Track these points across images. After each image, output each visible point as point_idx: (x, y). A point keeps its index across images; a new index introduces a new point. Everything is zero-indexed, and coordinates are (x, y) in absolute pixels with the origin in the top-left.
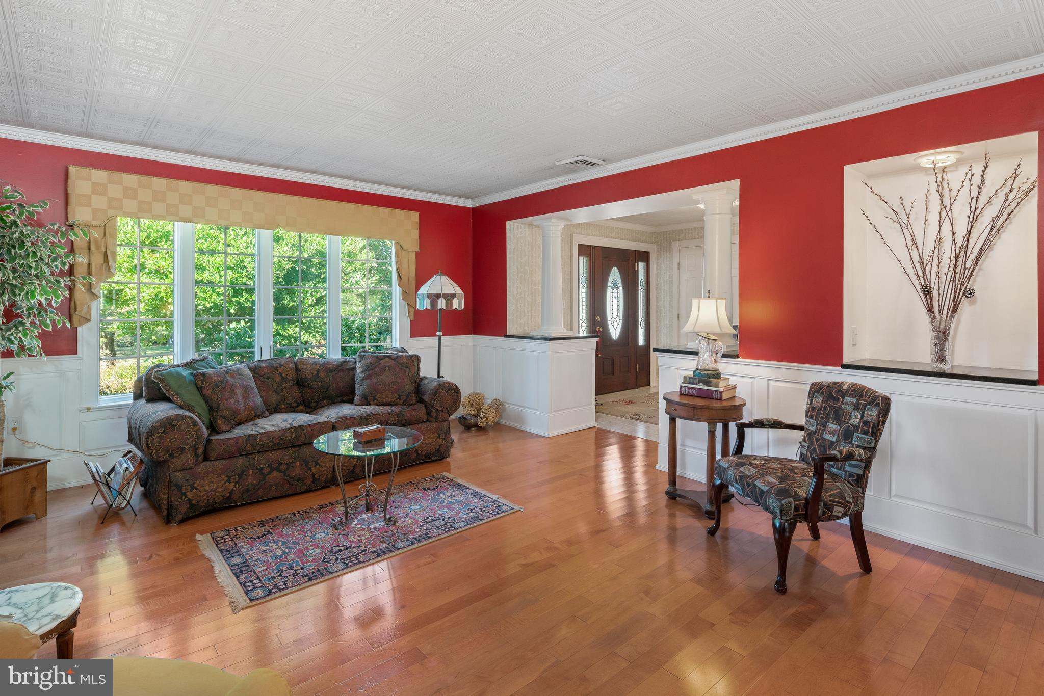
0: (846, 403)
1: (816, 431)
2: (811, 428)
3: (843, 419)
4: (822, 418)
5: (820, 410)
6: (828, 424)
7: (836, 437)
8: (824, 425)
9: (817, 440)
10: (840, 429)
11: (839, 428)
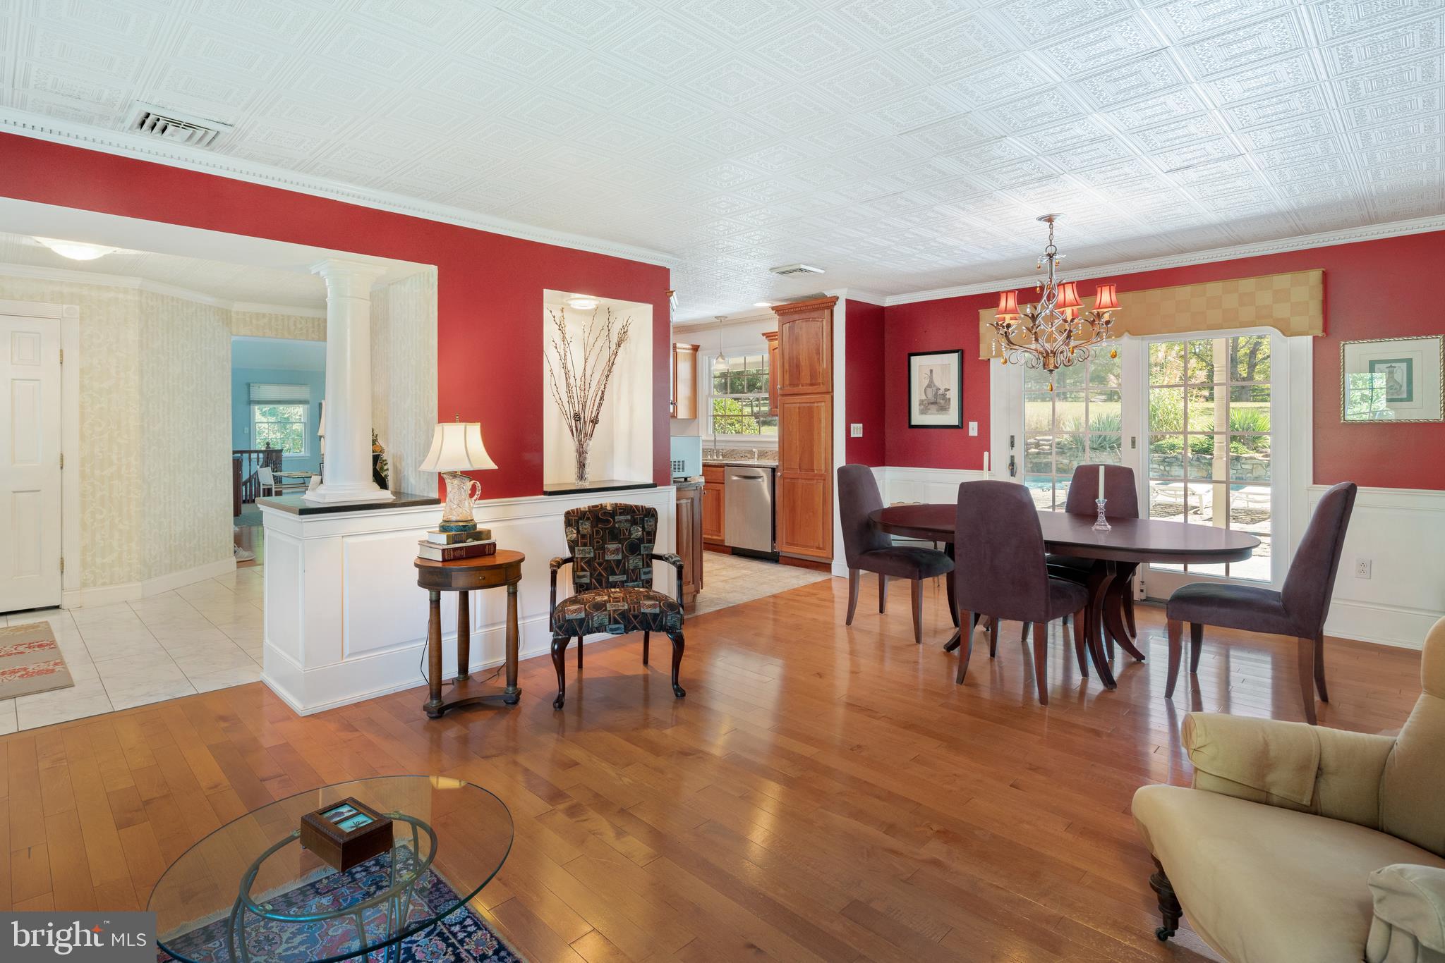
0: (620, 522)
1: (595, 557)
2: (587, 556)
3: (622, 537)
4: (598, 542)
5: (591, 536)
6: (606, 546)
7: (621, 554)
8: (603, 548)
9: (600, 564)
10: (622, 546)
11: (620, 545)
